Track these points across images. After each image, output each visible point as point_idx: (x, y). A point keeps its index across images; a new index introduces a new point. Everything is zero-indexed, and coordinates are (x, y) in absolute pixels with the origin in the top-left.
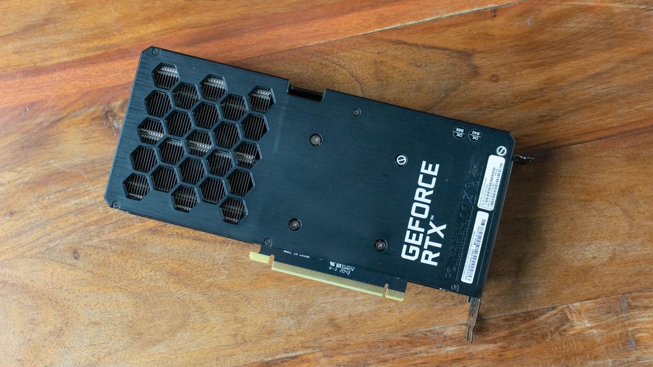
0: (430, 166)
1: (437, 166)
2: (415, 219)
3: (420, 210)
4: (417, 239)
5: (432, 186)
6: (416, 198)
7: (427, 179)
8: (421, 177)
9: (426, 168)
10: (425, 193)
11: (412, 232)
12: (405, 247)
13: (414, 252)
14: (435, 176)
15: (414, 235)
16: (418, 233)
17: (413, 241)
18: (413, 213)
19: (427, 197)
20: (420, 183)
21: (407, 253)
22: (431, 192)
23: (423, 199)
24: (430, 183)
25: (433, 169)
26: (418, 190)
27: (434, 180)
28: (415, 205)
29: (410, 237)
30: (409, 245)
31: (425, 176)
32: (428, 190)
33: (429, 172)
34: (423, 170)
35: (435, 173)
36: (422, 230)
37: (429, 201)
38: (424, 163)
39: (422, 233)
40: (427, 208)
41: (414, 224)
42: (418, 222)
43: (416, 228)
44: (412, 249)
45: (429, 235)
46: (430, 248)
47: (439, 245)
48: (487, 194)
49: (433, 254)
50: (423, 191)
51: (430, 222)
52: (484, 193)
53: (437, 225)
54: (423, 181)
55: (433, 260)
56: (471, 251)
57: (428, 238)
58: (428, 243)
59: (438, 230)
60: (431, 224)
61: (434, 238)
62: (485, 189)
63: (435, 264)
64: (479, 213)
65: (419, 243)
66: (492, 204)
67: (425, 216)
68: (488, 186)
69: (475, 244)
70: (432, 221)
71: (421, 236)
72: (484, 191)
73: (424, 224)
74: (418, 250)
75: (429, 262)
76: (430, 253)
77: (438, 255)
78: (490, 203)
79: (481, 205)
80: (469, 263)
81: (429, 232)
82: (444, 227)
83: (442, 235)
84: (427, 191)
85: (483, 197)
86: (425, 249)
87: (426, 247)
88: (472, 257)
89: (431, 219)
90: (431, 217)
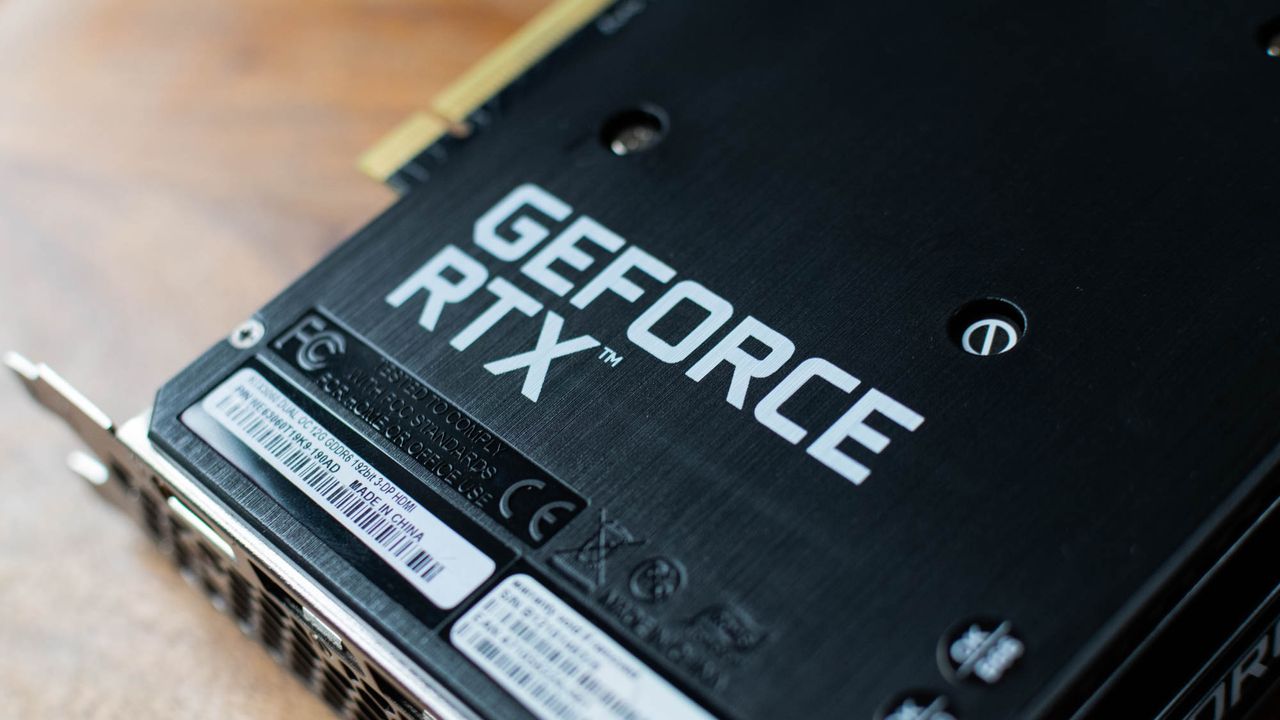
0: (877, 442)
1: (856, 473)
2: (654, 290)
3: (680, 322)
4: (560, 267)
5: (767, 413)
6: (751, 327)
8: (847, 382)
9: (876, 421)
11: (603, 259)
12: (560, 211)
13: (513, 237)
14: (809, 440)
15: (582, 261)
16: (580, 279)
17: (564, 247)
18: (689, 290)
19: (726, 370)
20: (815, 367)
21: (526, 211)
22: (736, 396)
23: (729, 349)
24: (786, 410)
25: (849, 447)
26: (782, 347)
27: (793, 433)
28: (720, 309)
29: (584, 244)
30: (555, 228)
31: (841, 404)
32: (759, 388)
33: (851, 424)
34: (876, 400)
35: (824, 450)
36: (582, 300)
38: (911, 420)
39: (572, 293)
40: (671, 354)
41: (635, 275)
42: (632, 292)
43: (613, 279)
44: (530, 232)
45: (540, 317)
46: (483, 299)
47: (462, 341)
48: (556, 645)
49: (447, 305)
50: (765, 368)
51: (597, 344)
52: (566, 632)
53: (557, 365)
54: (816, 381)
55: (421, 297)
56: (337, 459)
57: (530, 306)
58: (510, 298)
59: (540, 357)
60: (586, 342)
61: (518, 333)
62: (586, 646)
63: (397, 298)
64: (486, 566)
66: (485, 647)
67: (639, 333)
68: (584, 668)
69: (356, 484)
70: (599, 350)
71: (560, 286)
72: (576, 639)
73: (611, 315)
74: (506, 252)
75: (427, 276)
76: (461, 292)
77: (429, 319)
78: (496, 641)
79: (516, 592)
80: (299, 429)
81: (554, 323)
82: (532, 389)
83: (497, 368)
84: (753, 381)
85: (553, 620)
86: (490, 279)
87: (500, 286)
88: (307, 453)
89: (608, 350)
90: (614, 354)
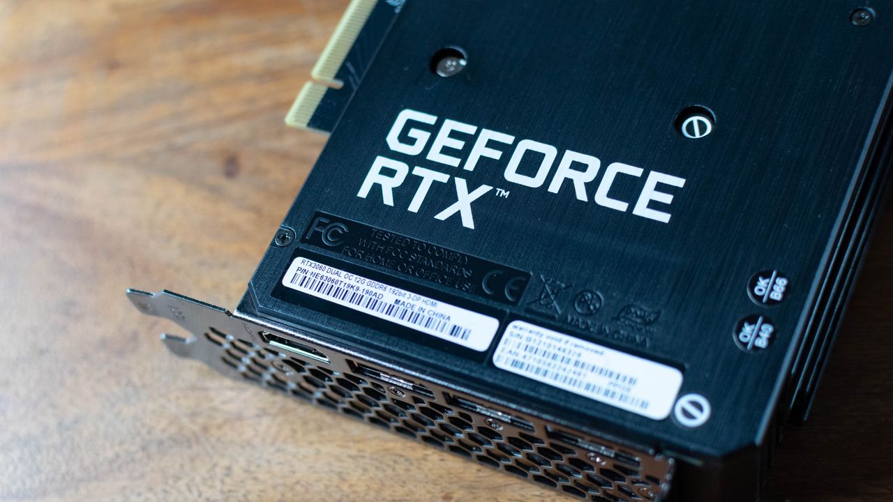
0: (667, 199)
1: (664, 217)
2: (508, 150)
3: (531, 163)
4: (446, 151)
5: (602, 198)
6: (570, 156)
7: (627, 189)
8: (637, 172)
9: (661, 187)
10: (580, 181)
11: (470, 140)
12: (431, 120)
13: (412, 141)
14: (631, 207)
15: (459, 145)
16: (463, 154)
17: (443, 139)
18: (527, 145)
19: (568, 184)
20: (615, 168)
21: (411, 124)
22: (581, 195)
23: (564, 171)
24: (612, 194)
25: (653, 205)
26: (594, 163)
27: (622, 206)
28: (550, 152)
29: (454, 134)
30: (434, 130)
31: (639, 183)
32: (592, 187)
33: (648, 193)
34: (655, 177)
35: (641, 210)
37: (555, 188)
38: (679, 182)
39: (462, 164)
40: (535, 182)
41: (491, 144)
42: (496, 155)
43: (480, 150)
44: (422, 137)
45: (451, 182)
46: (413, 182)
47: (415, 206)
48: (552, 351)
49: (394, 189)
50: (590, 175)
51: (491, 188)
52: (554, 343)
53: (475, 205)
54: (620, 176)
55: (377, 189)
56: (379, 291)
57: (444, 178)
58: (428, 177)
59: (464, 204)
60: (484, 189)
61: (442, 195)
62: (568, 347)
63: (363, 192)
64: (492, 324)
65: (434, 155)
66: (515, 363)
67: (511, 174)
68: (574, 359)
69: (397, 301)
70: (494, 191)
71: (454, 162)
72: (562, 345)
73: (489, 171)
74: (414, 150)
75: (373, 177)
76: (398, 180)
77: (388, 200)
78: (520, 359)
79: (516, 331)
80: (347, 281)
81: (461, 184)
82: (468, 222)
83: (443, 216)
84: (587, 185)
85: (544, 339)
86: (411, 169)
87: (418, 171)
88: (359, 293)
89: (499, 190)
90: (503, 191)
